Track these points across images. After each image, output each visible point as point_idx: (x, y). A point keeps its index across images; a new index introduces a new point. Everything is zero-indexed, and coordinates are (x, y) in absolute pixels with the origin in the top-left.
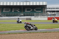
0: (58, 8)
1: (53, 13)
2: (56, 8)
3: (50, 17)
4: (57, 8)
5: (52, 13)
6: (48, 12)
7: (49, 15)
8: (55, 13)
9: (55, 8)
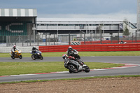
0: (62, 25)
1: (52, 36)
2: (58, 23)
3: (43, 44)
5: (48, 36)
6: (39, 33)
7: (42, 41)
8: (56, 36)
9: (56, 25)
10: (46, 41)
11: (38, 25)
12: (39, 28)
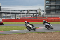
0: (12, 10)
2: (10, 9)
3: (4, 18)
4: (11, 10)
5: (6, 15)
6: (2, 14)
7: (3, 17)
10: (5, 17)
11: (2, 10)
12: (2, 11)
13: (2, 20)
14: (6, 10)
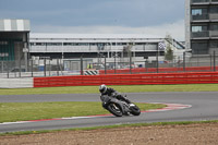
0: (70, 44)
1: (54, 62)
2: (63, 41)
4: (65, 44)
5: (48, 62)
6: (34, 58)
7: (38, 69)
8: (61, 61)
9: (60, 44)
10: (44, 69)
11: (32, 44)
12: (34, 49)
13: (31, 80)
14: (46, 44)
